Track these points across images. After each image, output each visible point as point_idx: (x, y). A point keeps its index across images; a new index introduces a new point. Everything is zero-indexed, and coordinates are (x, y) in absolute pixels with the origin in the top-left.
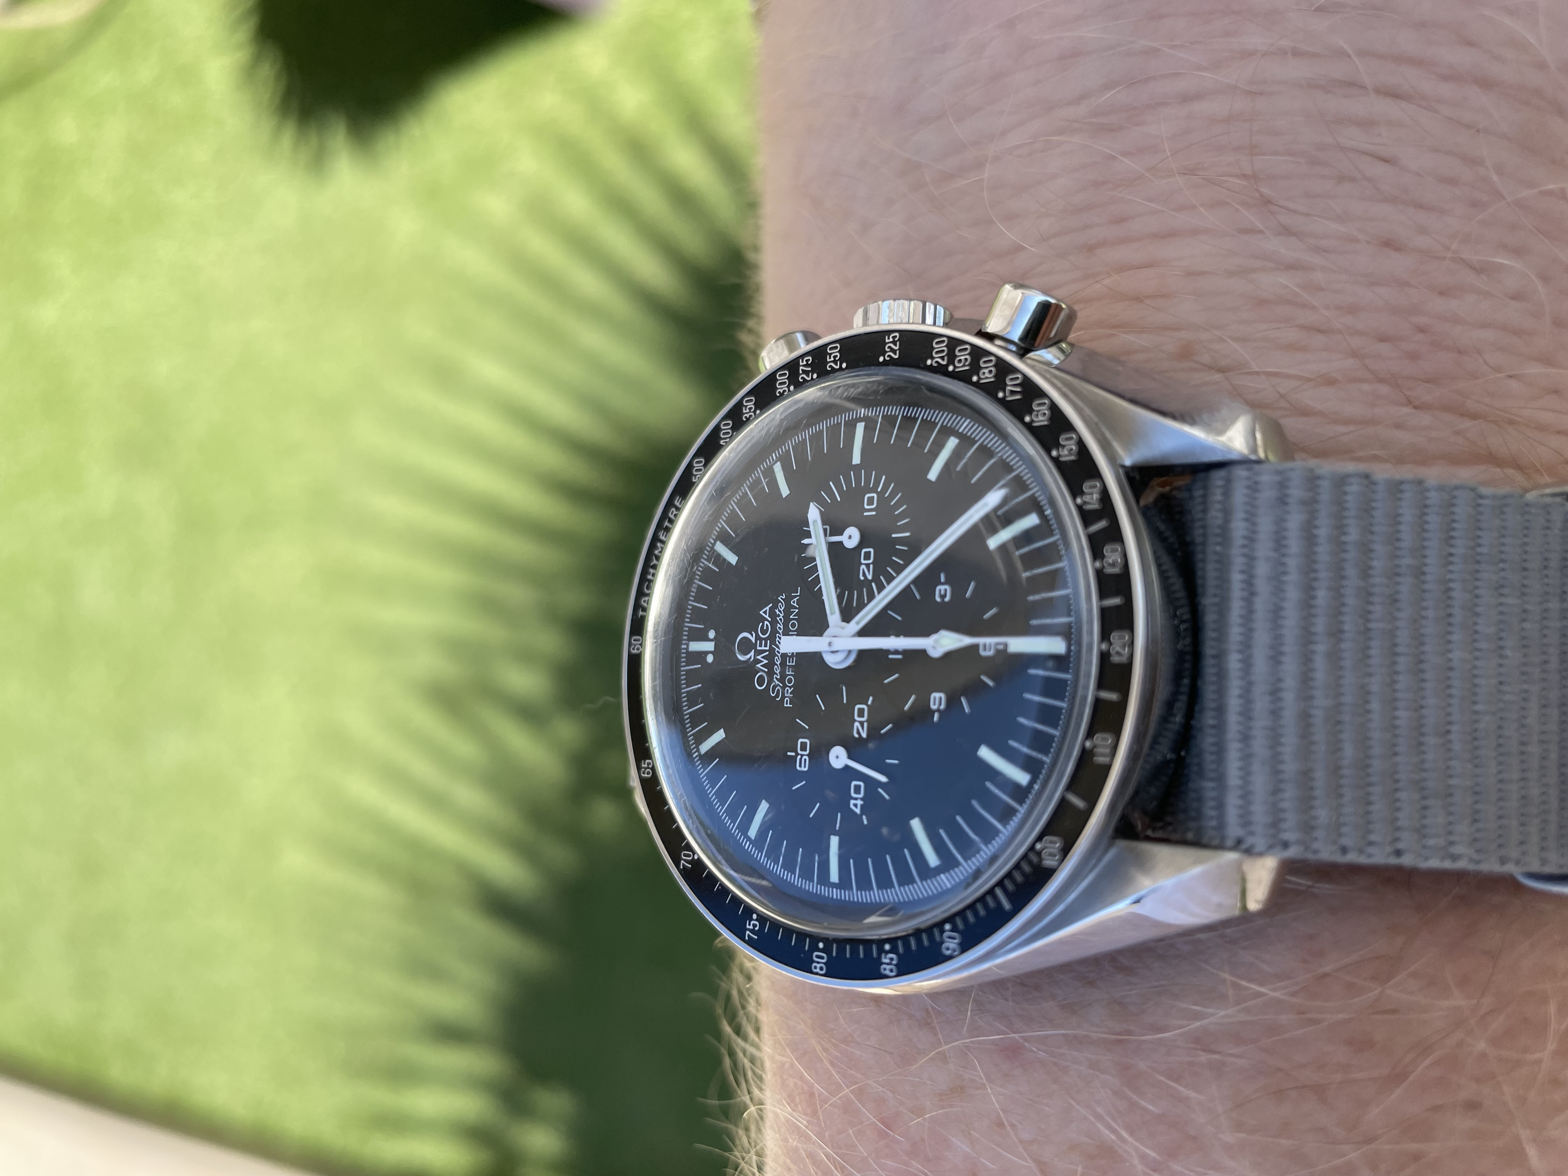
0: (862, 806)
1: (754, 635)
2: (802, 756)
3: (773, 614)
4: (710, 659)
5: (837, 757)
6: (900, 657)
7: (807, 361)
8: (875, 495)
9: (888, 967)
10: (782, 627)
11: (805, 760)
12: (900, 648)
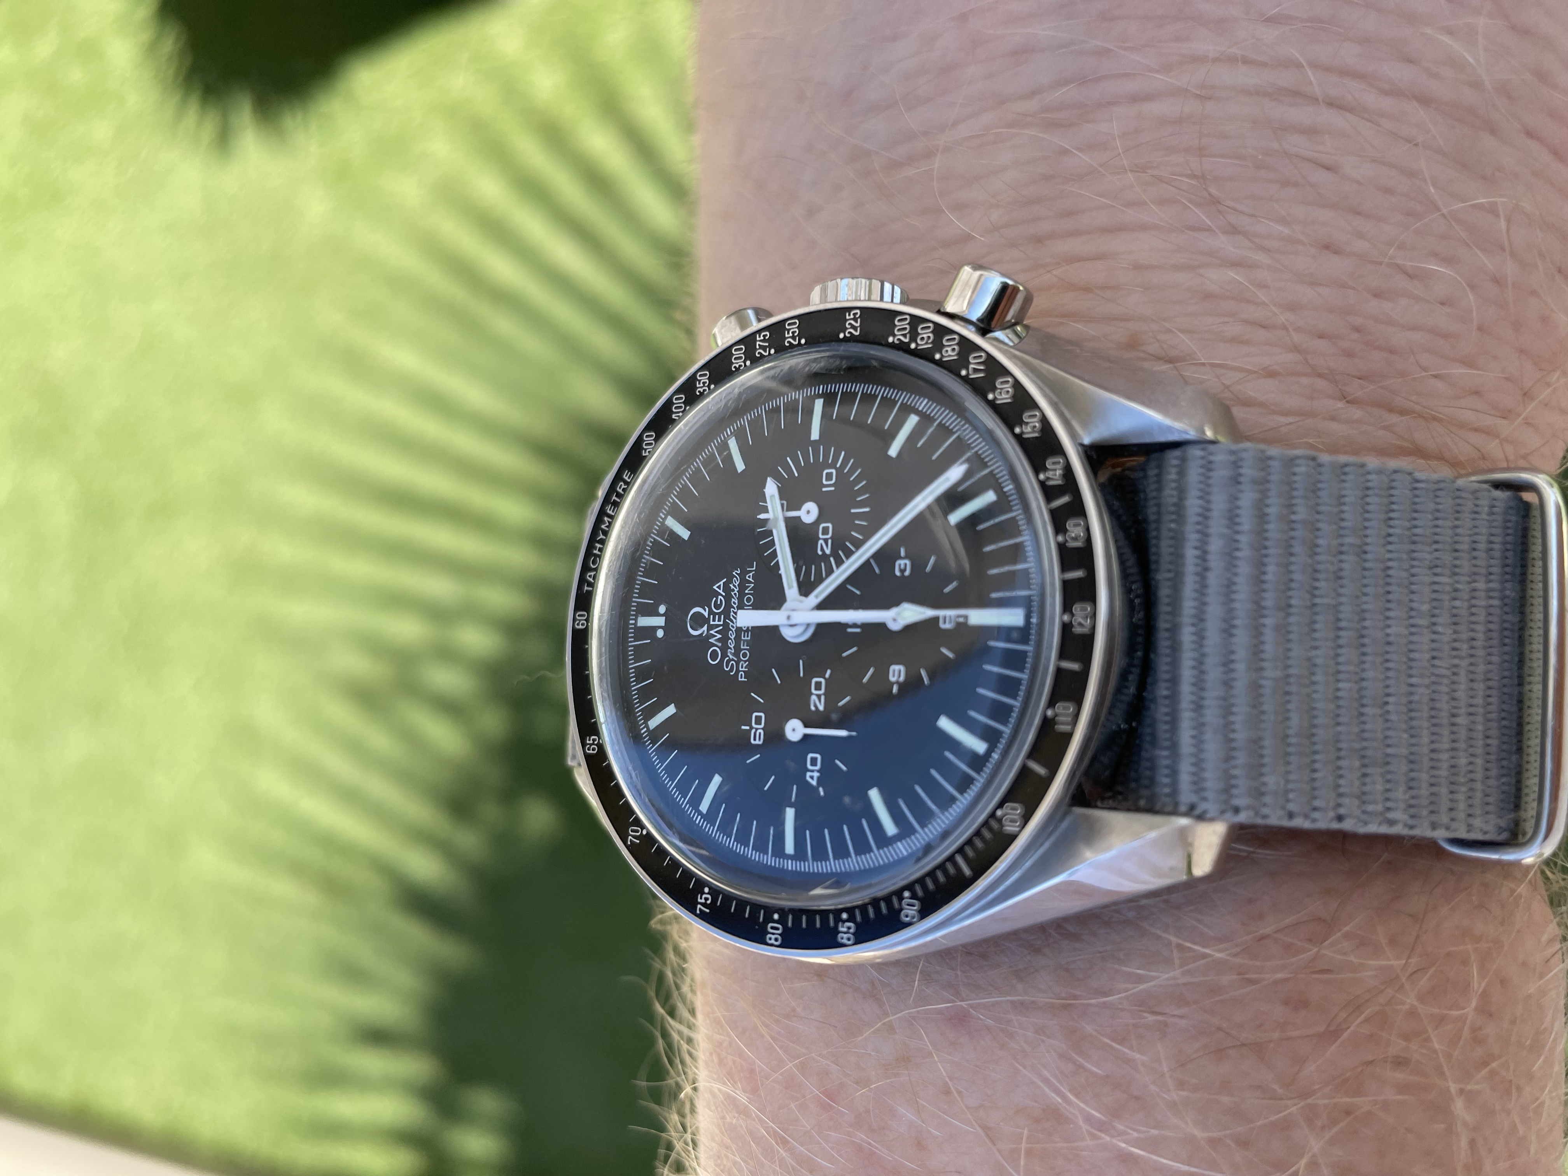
0: (818, 778)
1: (707, 609)
2: (757, 729)
3: (727, 588)
4: (660, 634)
5: (794, 730)
6: (858, 630)
7: (764, 336)
8: (834, 471)
9: (845, 936)
10: (736, 602)
11: (760, 734)
12: (859, 622)
